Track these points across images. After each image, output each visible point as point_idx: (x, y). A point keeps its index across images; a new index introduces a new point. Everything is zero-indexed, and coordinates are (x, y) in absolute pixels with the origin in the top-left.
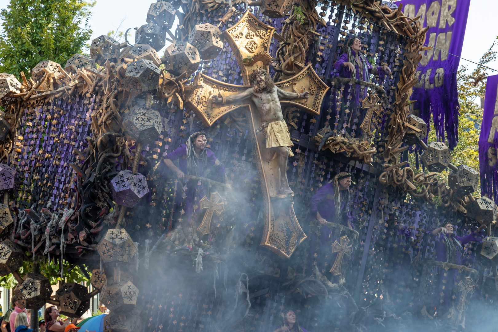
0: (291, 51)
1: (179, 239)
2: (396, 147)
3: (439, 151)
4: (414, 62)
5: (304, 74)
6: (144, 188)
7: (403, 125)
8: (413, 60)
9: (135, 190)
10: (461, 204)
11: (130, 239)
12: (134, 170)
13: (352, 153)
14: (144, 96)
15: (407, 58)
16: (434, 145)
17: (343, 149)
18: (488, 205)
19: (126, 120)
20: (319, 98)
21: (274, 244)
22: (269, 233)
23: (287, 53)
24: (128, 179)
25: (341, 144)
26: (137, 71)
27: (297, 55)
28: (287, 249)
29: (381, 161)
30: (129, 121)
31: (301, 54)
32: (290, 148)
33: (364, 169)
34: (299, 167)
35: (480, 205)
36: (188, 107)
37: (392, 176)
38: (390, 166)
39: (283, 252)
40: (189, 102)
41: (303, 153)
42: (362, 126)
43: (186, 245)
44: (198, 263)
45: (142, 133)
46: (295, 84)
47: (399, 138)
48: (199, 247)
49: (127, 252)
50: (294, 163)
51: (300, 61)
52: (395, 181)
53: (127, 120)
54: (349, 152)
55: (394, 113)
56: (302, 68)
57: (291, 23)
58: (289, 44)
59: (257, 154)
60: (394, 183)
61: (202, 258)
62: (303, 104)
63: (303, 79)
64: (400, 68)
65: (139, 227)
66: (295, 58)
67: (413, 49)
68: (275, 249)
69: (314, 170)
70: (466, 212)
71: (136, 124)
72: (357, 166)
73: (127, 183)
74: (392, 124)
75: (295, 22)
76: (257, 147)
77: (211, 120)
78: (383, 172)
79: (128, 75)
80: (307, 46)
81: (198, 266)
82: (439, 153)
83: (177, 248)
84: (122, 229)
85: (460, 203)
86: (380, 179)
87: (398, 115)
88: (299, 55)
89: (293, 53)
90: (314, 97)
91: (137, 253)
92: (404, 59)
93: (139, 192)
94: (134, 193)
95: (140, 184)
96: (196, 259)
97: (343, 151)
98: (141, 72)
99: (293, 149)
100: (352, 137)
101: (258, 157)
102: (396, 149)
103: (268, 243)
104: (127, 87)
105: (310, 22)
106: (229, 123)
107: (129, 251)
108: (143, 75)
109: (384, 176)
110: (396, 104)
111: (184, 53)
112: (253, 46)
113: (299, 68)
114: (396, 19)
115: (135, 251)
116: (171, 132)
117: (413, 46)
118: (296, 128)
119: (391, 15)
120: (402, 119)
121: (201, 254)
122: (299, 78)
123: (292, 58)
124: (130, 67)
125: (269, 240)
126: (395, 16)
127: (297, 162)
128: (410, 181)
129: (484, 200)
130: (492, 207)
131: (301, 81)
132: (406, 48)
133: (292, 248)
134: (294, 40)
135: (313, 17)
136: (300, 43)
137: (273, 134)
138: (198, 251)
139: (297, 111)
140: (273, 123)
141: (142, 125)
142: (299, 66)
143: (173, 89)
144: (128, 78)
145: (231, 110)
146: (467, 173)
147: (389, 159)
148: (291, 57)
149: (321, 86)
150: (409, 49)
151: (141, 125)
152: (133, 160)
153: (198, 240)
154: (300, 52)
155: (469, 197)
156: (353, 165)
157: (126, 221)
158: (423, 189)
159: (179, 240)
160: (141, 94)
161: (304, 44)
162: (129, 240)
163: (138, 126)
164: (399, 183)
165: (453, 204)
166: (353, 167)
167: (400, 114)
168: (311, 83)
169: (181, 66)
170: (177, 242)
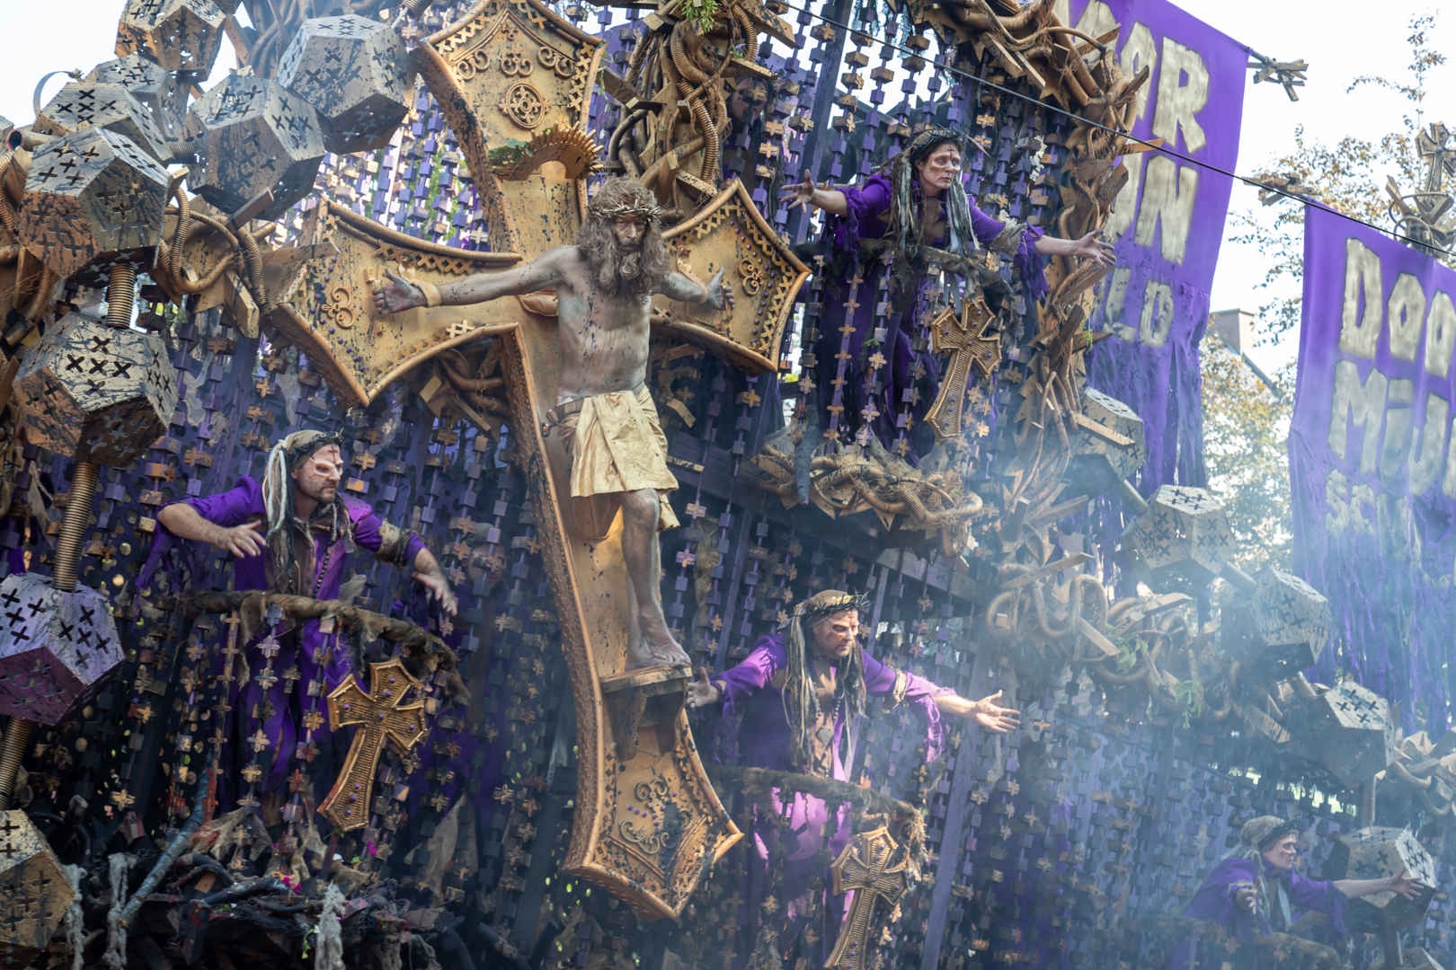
0: (665, 132)
1: (247, 849)
2: (1043, 500)
3: (1192, 517)
4: (1097, 195)
5: (719, 217)
6: (102, 644)
7: (1067, 419)
8: (1094, 186)
9: (67, 653)
10: (1264, 710)
11: (49, 851)
12: (62, 570)
13: (899, 517)
14: (104, 277)
15: (1073, 180)
16: (1172, 496)
17: (867, 500)
18: (1367, 711)
19: (26, 370)
20: (776, 308)
21: (618, 865)
22: (598, 820)
23: (652, 142)
24: (35, 609)
25: (860, 484)
26: (72, 172)
27: (688, 148)
28: (667, 882)
29: (989, 552)
30: (40, 373)
31: (705, 145)
32: (665, 498)
33: (931, 581)
34: (701, 573)
35: (1338, 713)
36: (278, 333)
37: (1033, 609)
38: (1023, 572)
39: (653, 896)
40: (282, 311)
41: (714, 520)
42: (932, 415)
43: (274, 872)
44: (326, 945)
45: (93, 421)
46: (685, 254)
47: (1052, 468)
48: (328, 880)
49: (35, 905)
50: (680, 555)
51: (699, 172)
52: (1044, 624)
53: (35, 369)
54: (888, 512)
55: (1032, 378)
56: (709, 199)
57: (665, 31)
58: (657, 108)
59: (548, 516)
60: (1039, 631)
61: (342, 923)
62: (718, 330)
63: (715, 236)
64: (1049, 217)
65: (84, 804)
66: (684, 160)
67: (1095, 146)
68: (620, 883)
69: (753, 582)
70: (1284, 737)
71: (70, 383)
72: (905, 571)
73: (32, 623)
74: (1029, 417)
75: (677, 26)
76: (546, 488)
77: (368, 382)
78: (998, 591)
79: (36, 189)
80: (725, 119)
81: (326, 956)
82: (1190, 524)
83: (239, 887)
84: (12, 813)
85: (1263, 705)
86: (990, 619)
87: (1049, 385)
88: (696, 150)
89: (675, 142)
90: (757, 305)
91: (78, 911)
92: (1064, 184)
93: (81, 661)
94: (62, 665)
95: (86, 628)
96: (317, 930)
97: (863, 508)
98: (89, 177)
99: (679, 499)
100: (897, 456)
101: (550, 526)
102: (1041, 508)
103: (594, 859)
104: (34, 237)
105: (736, 30)
106: (436, 397)
107: (44, 902)
108: (100, 189)
109: (1005, 607)
110: (1039, 344)
111: (262, 118)
112: (525, 104)
113: (694, 200)
114: (1035, 35)
115: (69, 902)
116: (210, 427)
117: (1094, 138)
118: (690, 421)
119: (1018, 20)
120: (1061, 402)
121: (334, 910)
122: (700, 230)
123: (672, 158)
124: (46, 158)
125: (599, 849)
126: (1031, 25)
127: (692, 552)
128: (1096, 627)
129: (1352, 694)
130: (1379, 719)
131: (706, 244)
132: (1070, 144)
133: (685, 878)
134: (675, 94)
135: (746, 12)
136: (699, 104)
137: (598, 441)
138: (322, 897)
139: (689, 360)
140: (601, 399)
141: (95, 388)
142: (698, 192)
143: (220, 258)
144: (36, 202)
145: (445, 344)
146: (1290, 596)
147: (1018, 544)
148: (669, 154)
149: (781, 263)
150: (1081, 147)
151: (89, 387)
152: (57, 536)
153: (322, 851)
154: (699, 141)
155: (1293, 685)
156: (893, 567)
157: (30, 780)
158: (1139, 654)
159: (246, 856)
160: (88, 265)
161: (712, 107)
162: (41, 856)
163: (78, 392)
164: (1056, 634)
165: (1240, 712)
166: (893, 575)
167: (1055, 383)
168: (745, 253)
169: (251, 169)
170: (238, 863)
